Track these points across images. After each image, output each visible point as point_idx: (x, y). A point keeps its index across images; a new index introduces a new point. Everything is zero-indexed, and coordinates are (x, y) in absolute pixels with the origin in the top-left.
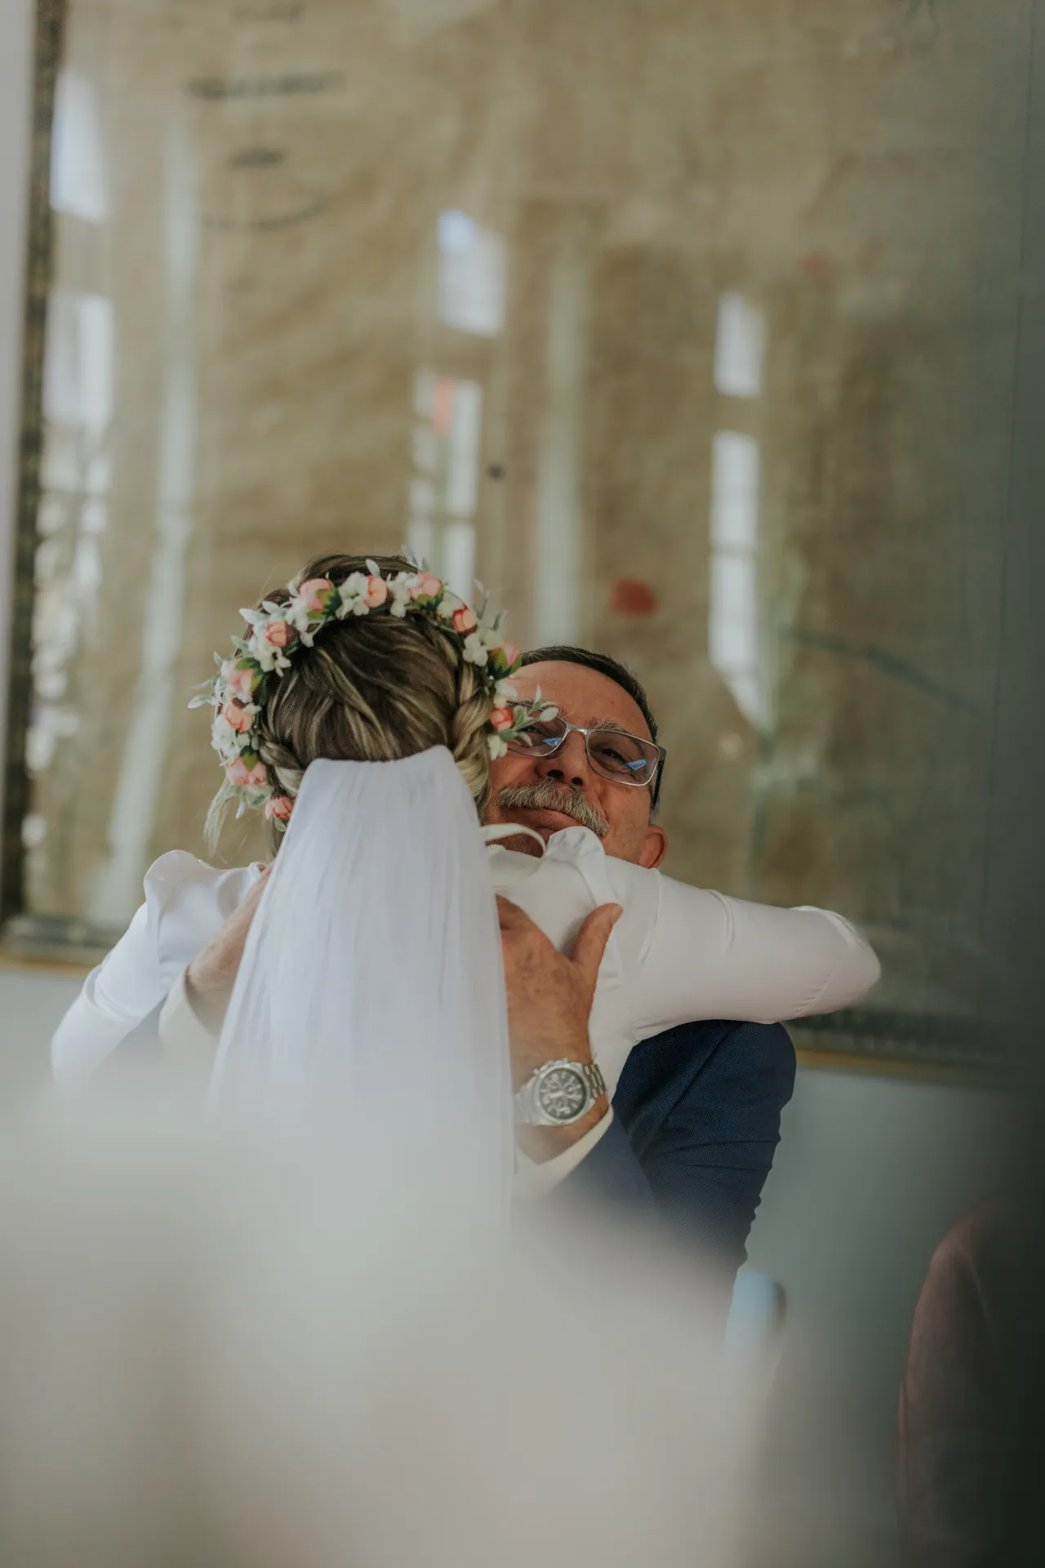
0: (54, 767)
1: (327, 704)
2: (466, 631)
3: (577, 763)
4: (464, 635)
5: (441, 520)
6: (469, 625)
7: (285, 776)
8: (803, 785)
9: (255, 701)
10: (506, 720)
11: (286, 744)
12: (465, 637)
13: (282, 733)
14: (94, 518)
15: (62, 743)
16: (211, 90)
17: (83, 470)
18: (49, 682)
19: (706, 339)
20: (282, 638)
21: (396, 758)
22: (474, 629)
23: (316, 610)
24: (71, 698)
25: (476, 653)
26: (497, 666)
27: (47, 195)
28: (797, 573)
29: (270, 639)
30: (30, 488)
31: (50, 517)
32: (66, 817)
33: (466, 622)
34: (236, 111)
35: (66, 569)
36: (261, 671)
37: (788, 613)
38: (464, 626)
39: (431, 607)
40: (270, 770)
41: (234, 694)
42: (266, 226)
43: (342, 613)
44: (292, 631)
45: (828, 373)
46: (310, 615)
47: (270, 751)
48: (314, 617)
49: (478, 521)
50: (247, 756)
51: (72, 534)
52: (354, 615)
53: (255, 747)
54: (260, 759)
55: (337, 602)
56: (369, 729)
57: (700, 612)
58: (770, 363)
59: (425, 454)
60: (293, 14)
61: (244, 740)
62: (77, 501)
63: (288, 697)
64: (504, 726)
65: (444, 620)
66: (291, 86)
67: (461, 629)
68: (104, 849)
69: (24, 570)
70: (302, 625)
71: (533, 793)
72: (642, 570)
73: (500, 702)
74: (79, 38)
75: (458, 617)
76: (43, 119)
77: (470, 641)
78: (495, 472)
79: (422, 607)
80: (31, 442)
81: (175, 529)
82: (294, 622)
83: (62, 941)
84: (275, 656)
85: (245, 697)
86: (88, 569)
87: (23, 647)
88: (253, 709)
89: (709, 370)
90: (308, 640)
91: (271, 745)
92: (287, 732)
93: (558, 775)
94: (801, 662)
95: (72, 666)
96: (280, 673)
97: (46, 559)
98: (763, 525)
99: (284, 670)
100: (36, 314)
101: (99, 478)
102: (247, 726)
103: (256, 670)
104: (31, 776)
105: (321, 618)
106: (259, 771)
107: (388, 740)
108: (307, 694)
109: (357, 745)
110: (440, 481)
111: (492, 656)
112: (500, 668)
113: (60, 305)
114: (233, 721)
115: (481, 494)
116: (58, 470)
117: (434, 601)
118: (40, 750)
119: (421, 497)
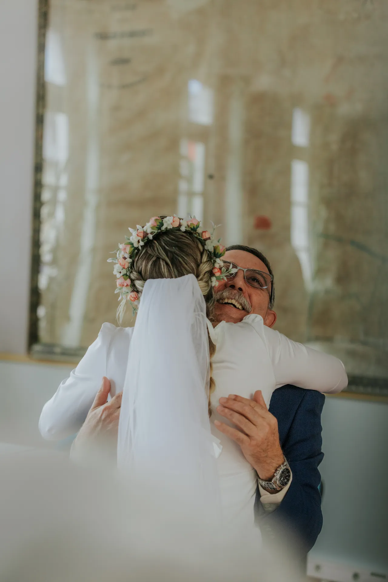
0: (49, 287)
1: (154, 259)
2: (206, 239)
3: (240, 282)
4: (205, 240)
5: (191, 194)
6: (207, 236)
7: (138, 283)
8: (327, 292)
9: (131, 257)
10: (218, 272)
11: (140, 273)
12: (206, 241)
13: (139, 269)
14: (62, 196)
15: (51, 280)
16: (103, 36)
17: (58, 178)
18: (46, 256)
19: (288, 126)
20: (142, 235)
21: (176, 277)
22: (209, 238)
23: (154, 226)
24: (54, 262)
25: (210, 246)
26: (217, 252)
27: (43, 76)
28: (324, 213)
29: (138, 235)
30: (38, 185)
31: (46, 196)
32: (53, 307)
33: (206, 236)
34: (112, 44)
35: (52, 214)
36: (133, 246)
37: (320, 227)
38: (205, 236)
39: (194, 229)
40: (132, 281)
41: (124, 255)
42: (124, 87)
43: (163, 228)
44: (146, 234)
45: (334, 138)
46: (152, 228)
47: (134, 275)
48: (154, 230)
49: (204, 195)
50: (125, 276)
51: (54, 201)
52: (167, 229)
53: (128, 274)
54: (130, 277)
55: (162, 224)
56: (168, 267)
57: (287, 228)
58: (312, 134)
59: (184, 170)
60: (133, 7)
61: (124, 272)
62: (56, 189)
63: (142, 255)
64: (218, 274)
65: (199, 234)
66: (133, 34)
67: (205, 238)
68: (68, 318)
69: (36, 215)
70: (149, 231)
71: (222, 293)
72: (266, 212)
73: (217, 266)
74: (54, 17)
75: (204, 234)
76: (41, 48)
77: (208, 242)
78: (211, 177)
79: (192, 229)
80: (38, 168)
81: (92, 199)
82: (146, 230)
83: (51, 353)
84: (139, 242)
85: (127, 256)
86: (60, 214)
87: (36, 244)
88: (130, 260)
89: (289, 137)
90: (151, 237)
91: (134, 273)
92: (140, 269)
93: (233, 287)
94: (326, 245)
95: (54, 251)
96: (140, 248)
97: (45, 211)
98: (310, 194)
99: (141, 246)
100: (40, 120)
101: (64, 180)
102: (126, 267)
103: (132, 246)
104: (40, 292)
105: (156, 230)
106: (128, 282)
107: (174, 271)
108: (148, 255)
109: (163, 272)
110: (190, 180)
111: (215, 248)
112: (218, 253)
113: (49, 117)
114: (122, 264)
115: (205, 184)
116: (48, 178)
117: (195, 227)
118: (43, 282)
119: (183, 186)
